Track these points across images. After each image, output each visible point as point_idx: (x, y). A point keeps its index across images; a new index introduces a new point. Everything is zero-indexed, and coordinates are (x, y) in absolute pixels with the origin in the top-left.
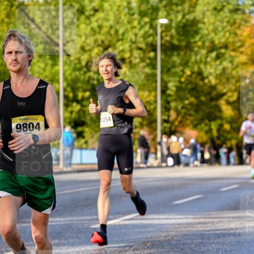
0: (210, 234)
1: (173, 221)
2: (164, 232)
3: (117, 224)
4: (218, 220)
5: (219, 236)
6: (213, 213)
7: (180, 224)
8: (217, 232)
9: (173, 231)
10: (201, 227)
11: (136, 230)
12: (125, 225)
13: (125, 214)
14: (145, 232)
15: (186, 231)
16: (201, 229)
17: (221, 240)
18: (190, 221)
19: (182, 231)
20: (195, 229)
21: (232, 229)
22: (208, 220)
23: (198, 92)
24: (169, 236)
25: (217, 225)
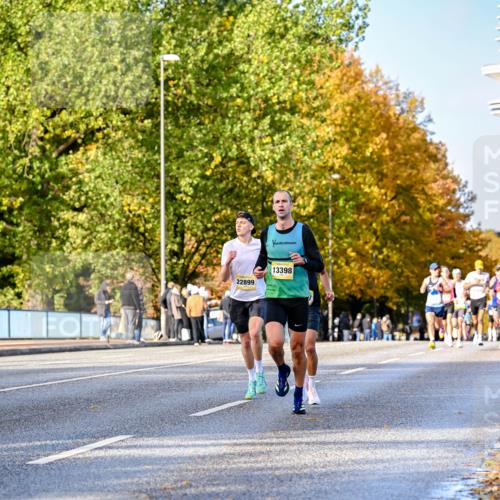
0: (264, 475)
1: (190, 452)
2: (172, 471)
3: (81, 456)
4: (278, 448)
5: (280, 480)
6: (268, 434)
7: (203, 458)
8: (277, 473)
9: (191, 471)
10: (245, 462)
11: (118, 468)
12: (96, 458)
13: (95, 437)
14: (135, 472)
15: (216, 470)
16: (245, 466)
17: (284, 488)
18: (224, 450)
19: (208, 470)
20: (234, 466)
21: (306, 466)
22: (259, 448)
23: (238, 197)
24: (182, 481)
25: (278, 458)
